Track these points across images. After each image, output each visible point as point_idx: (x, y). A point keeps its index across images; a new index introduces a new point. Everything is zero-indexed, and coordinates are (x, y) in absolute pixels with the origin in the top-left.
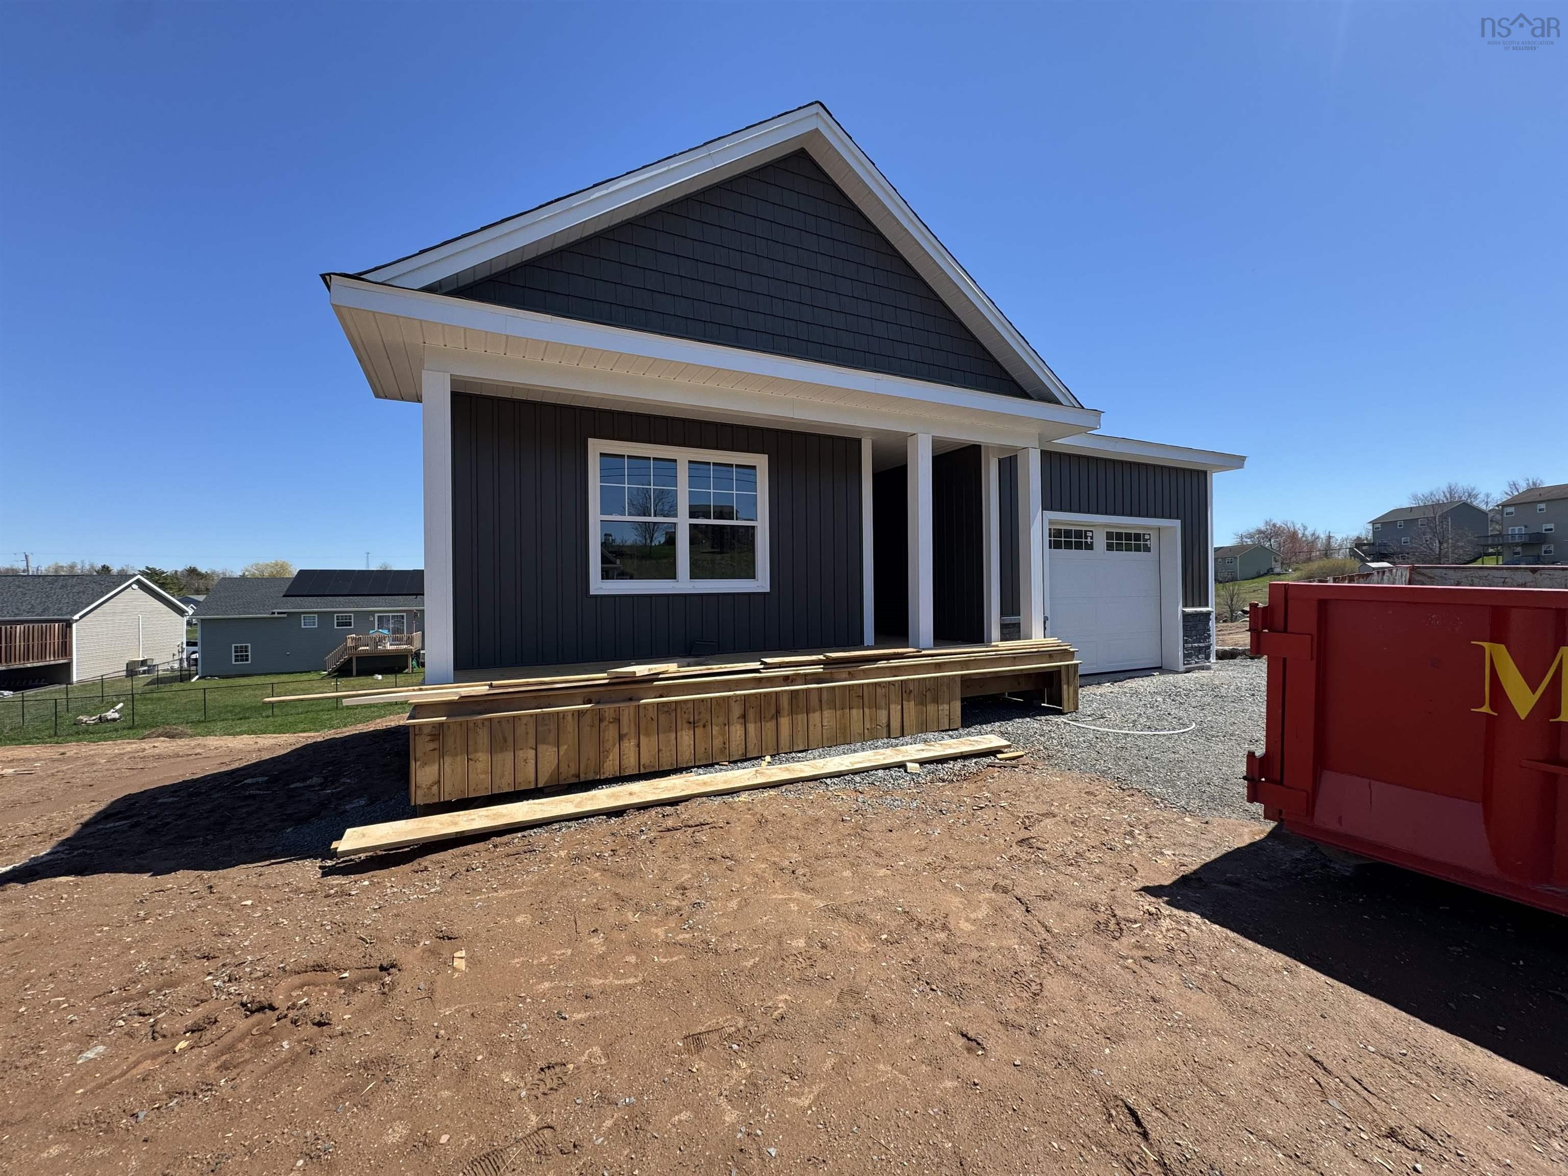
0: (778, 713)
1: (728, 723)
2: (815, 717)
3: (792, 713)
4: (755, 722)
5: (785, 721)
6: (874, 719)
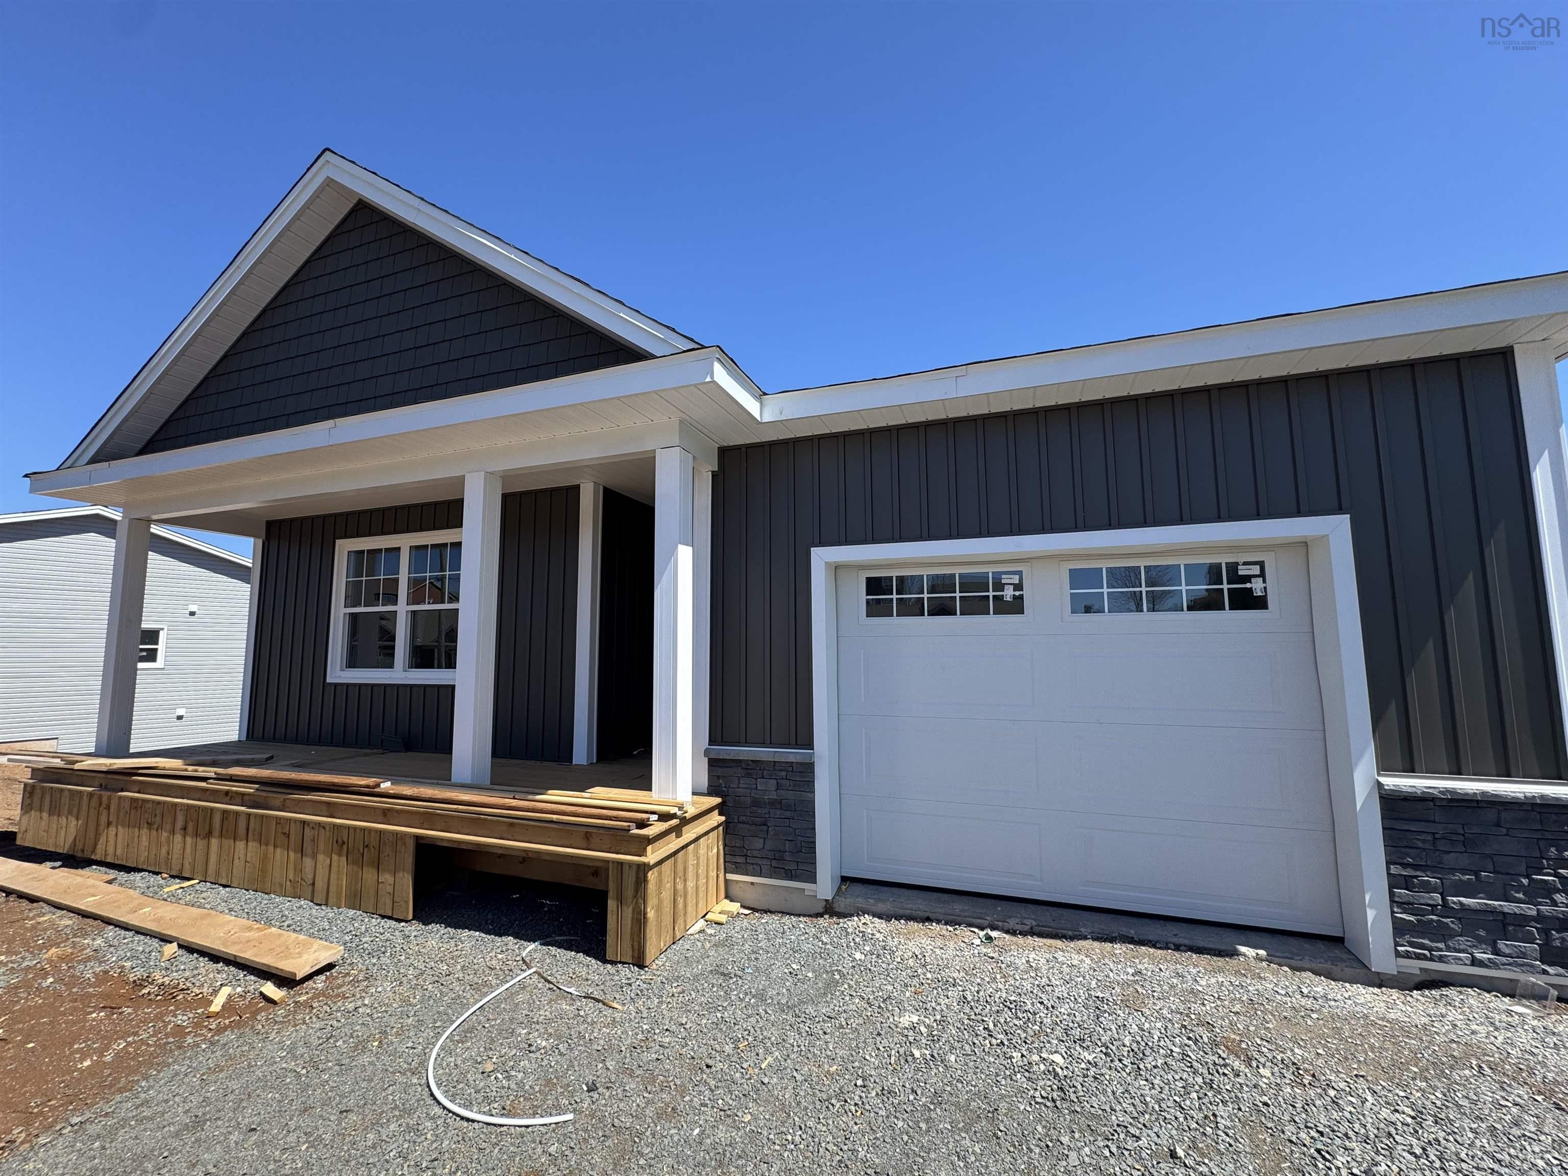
0: (209, 834)
1: (173, 832)
3: (221, 836)
4: (192, 837)
6: (299, 870)
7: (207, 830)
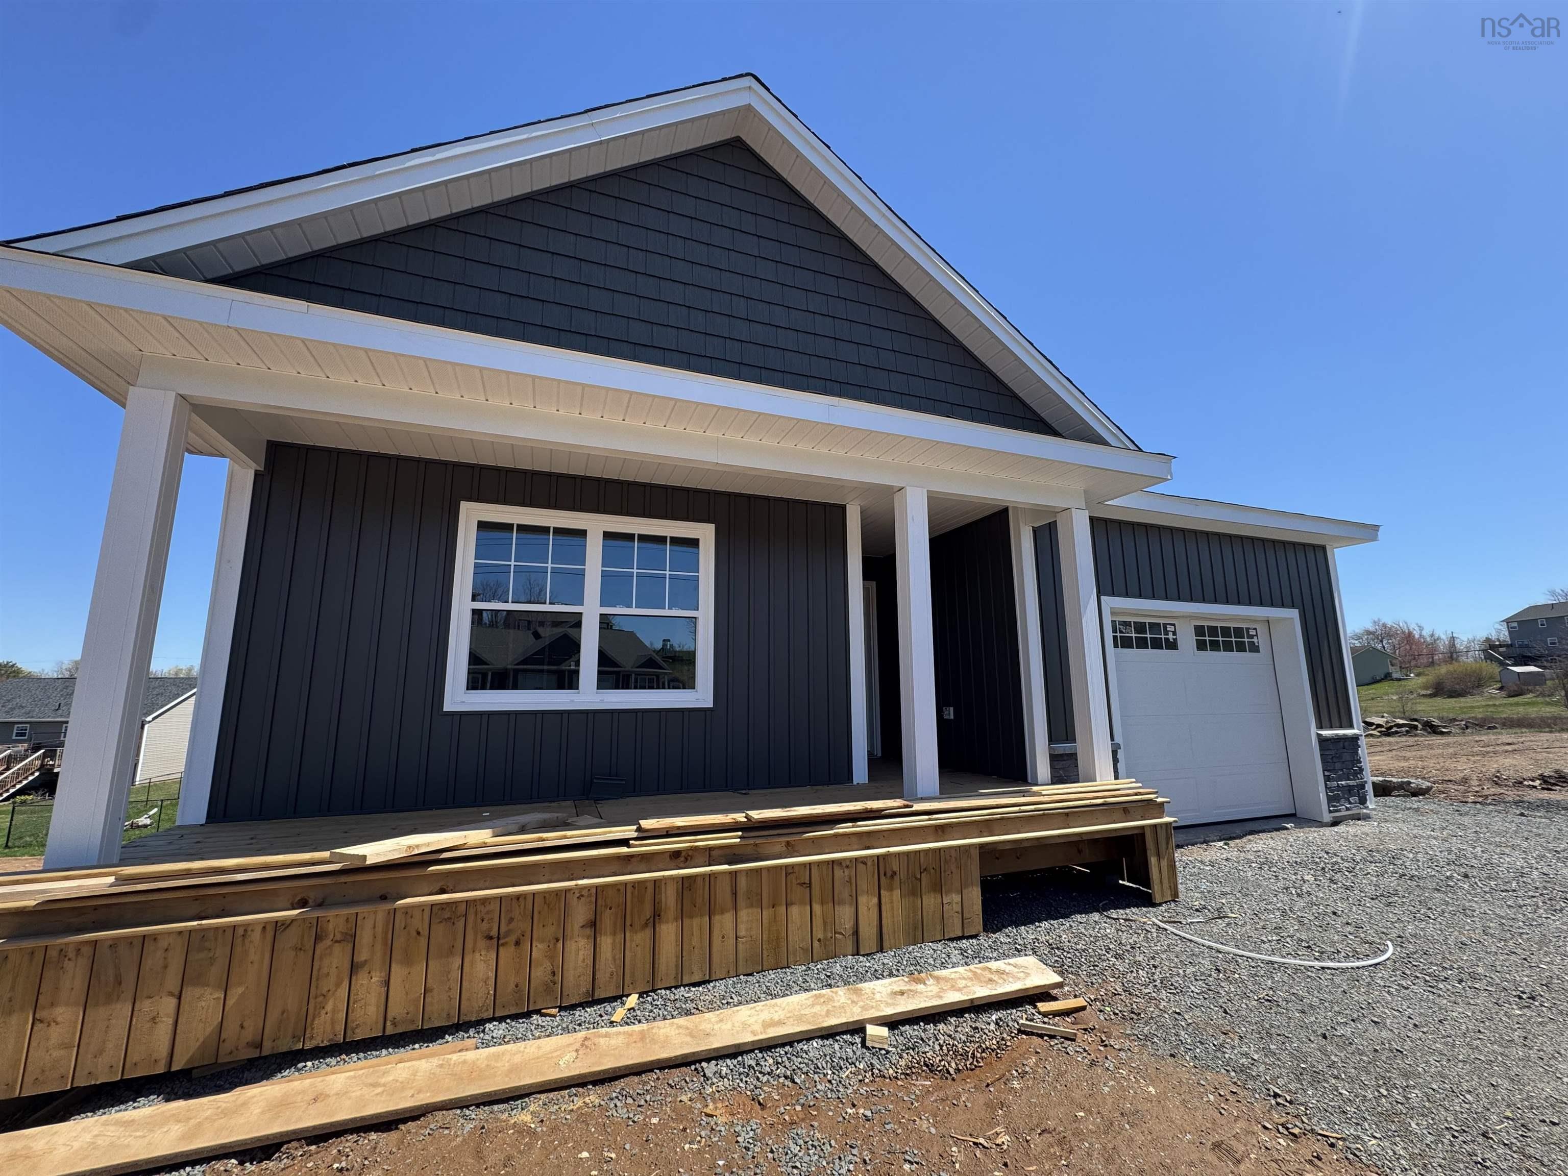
0: (657, 916)
1: (562, 937)
2: (724, 922)
3: (682, 915)
4: (614, 934)
5: (668, 931)
6: (829, 923)
7: (648, 912)
